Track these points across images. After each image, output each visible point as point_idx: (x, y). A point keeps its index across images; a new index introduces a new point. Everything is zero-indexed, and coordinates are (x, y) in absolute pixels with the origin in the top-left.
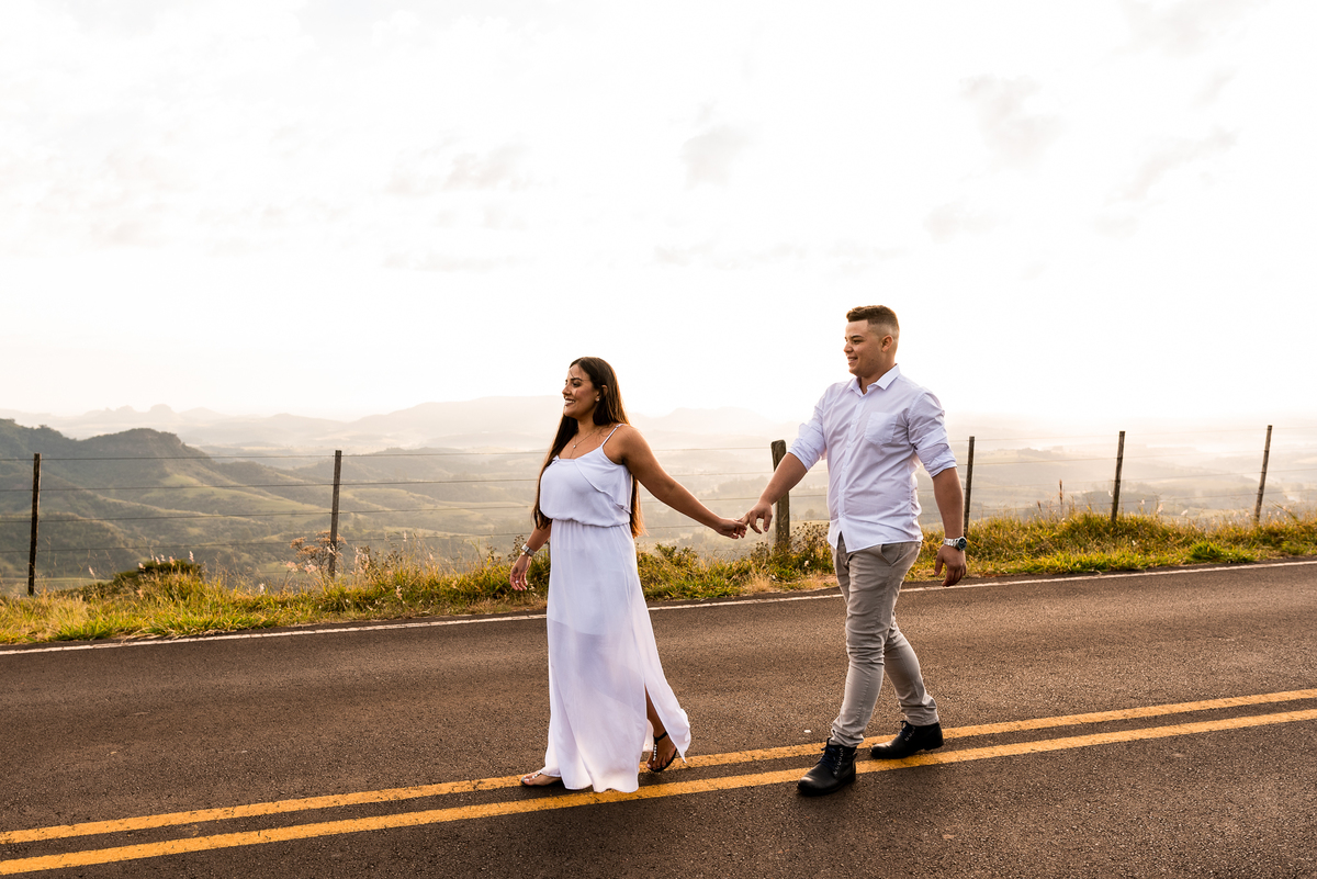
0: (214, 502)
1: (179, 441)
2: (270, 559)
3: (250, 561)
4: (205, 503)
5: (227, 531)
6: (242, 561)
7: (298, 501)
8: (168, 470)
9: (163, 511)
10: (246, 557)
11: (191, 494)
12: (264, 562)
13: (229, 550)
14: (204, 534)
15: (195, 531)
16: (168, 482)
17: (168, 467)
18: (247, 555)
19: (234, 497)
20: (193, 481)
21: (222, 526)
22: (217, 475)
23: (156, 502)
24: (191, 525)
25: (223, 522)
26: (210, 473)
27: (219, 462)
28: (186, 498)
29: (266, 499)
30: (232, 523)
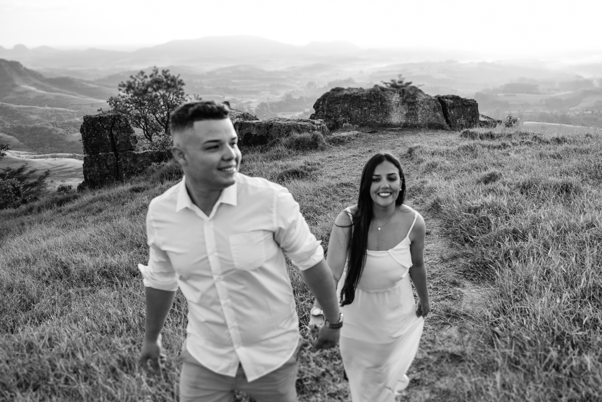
0: (46, 100)
1: (21, 66)
2: (75, 131)
3: (63, 133)
4: (41, 101)
5: (54, 116)
6: (58, 133)
7: (95, 98)
8: (17, 83)
9: (14, 106)
10: (61, 131)
11: (32, 96)
12: (71, 133)
13: (51, 127)
14: (40, 118)
15: (34, 117)
16: (17, 90)
17: (18, 81)
18: (62, 130)
19: (57, 97)
20: (33, 88)
21: (50, 114)
22: (47, 85)
23: (12, 101)
24: (31, 113)
25: (51, 111)
26: (43, 84)
27: (48, 77)
28: (29, 99)
29: (76, 97)
30: (56, 111)
